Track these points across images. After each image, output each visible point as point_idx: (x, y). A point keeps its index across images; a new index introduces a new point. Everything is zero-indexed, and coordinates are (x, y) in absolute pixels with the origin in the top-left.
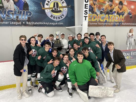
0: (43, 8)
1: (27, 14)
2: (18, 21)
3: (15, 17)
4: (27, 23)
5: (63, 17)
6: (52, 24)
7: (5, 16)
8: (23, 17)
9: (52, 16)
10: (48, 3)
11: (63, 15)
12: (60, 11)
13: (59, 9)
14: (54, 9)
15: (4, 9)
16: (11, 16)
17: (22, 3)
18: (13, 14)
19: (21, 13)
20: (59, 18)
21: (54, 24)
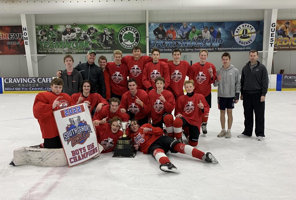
0: (233, 36)
1: (219, 42)
2: (211, 48)
3: (210, 44)
4: (218, 49)
5: (251, 42)
6: (240, 49)
7: (202, 44)
8: (216, 44)
9: (240, 42)
10: (238, 31)
11: (251, 40)
12: (249, 37)
13: (247, 35)
14: (242, 36)
15: (202, 38)
16: (207, 44)
17: (216, 33)
18: (208, 42)
19: (214, 41)
20: (247, 43)
21: (241, 49)
